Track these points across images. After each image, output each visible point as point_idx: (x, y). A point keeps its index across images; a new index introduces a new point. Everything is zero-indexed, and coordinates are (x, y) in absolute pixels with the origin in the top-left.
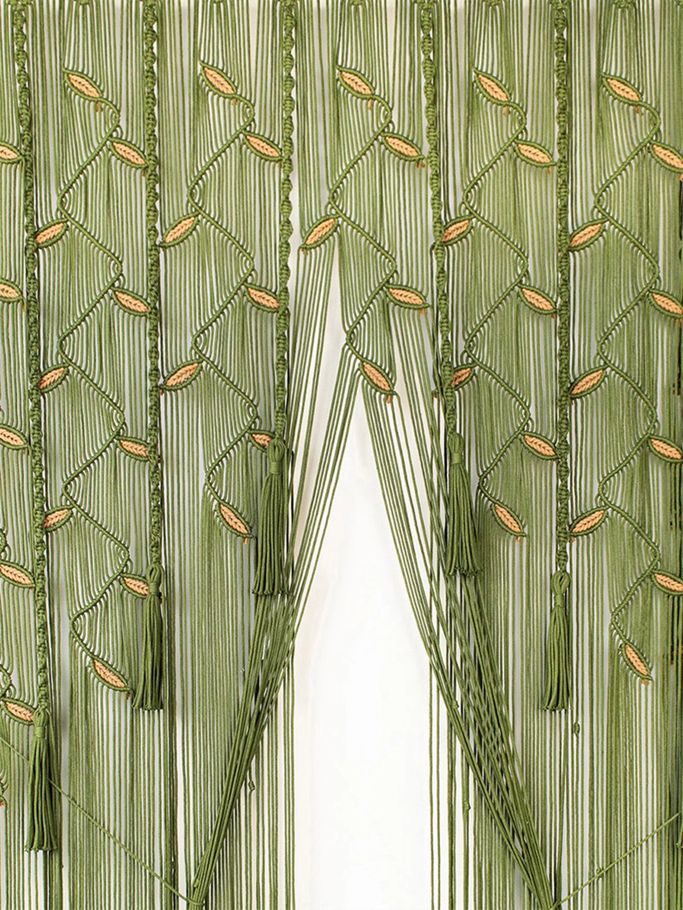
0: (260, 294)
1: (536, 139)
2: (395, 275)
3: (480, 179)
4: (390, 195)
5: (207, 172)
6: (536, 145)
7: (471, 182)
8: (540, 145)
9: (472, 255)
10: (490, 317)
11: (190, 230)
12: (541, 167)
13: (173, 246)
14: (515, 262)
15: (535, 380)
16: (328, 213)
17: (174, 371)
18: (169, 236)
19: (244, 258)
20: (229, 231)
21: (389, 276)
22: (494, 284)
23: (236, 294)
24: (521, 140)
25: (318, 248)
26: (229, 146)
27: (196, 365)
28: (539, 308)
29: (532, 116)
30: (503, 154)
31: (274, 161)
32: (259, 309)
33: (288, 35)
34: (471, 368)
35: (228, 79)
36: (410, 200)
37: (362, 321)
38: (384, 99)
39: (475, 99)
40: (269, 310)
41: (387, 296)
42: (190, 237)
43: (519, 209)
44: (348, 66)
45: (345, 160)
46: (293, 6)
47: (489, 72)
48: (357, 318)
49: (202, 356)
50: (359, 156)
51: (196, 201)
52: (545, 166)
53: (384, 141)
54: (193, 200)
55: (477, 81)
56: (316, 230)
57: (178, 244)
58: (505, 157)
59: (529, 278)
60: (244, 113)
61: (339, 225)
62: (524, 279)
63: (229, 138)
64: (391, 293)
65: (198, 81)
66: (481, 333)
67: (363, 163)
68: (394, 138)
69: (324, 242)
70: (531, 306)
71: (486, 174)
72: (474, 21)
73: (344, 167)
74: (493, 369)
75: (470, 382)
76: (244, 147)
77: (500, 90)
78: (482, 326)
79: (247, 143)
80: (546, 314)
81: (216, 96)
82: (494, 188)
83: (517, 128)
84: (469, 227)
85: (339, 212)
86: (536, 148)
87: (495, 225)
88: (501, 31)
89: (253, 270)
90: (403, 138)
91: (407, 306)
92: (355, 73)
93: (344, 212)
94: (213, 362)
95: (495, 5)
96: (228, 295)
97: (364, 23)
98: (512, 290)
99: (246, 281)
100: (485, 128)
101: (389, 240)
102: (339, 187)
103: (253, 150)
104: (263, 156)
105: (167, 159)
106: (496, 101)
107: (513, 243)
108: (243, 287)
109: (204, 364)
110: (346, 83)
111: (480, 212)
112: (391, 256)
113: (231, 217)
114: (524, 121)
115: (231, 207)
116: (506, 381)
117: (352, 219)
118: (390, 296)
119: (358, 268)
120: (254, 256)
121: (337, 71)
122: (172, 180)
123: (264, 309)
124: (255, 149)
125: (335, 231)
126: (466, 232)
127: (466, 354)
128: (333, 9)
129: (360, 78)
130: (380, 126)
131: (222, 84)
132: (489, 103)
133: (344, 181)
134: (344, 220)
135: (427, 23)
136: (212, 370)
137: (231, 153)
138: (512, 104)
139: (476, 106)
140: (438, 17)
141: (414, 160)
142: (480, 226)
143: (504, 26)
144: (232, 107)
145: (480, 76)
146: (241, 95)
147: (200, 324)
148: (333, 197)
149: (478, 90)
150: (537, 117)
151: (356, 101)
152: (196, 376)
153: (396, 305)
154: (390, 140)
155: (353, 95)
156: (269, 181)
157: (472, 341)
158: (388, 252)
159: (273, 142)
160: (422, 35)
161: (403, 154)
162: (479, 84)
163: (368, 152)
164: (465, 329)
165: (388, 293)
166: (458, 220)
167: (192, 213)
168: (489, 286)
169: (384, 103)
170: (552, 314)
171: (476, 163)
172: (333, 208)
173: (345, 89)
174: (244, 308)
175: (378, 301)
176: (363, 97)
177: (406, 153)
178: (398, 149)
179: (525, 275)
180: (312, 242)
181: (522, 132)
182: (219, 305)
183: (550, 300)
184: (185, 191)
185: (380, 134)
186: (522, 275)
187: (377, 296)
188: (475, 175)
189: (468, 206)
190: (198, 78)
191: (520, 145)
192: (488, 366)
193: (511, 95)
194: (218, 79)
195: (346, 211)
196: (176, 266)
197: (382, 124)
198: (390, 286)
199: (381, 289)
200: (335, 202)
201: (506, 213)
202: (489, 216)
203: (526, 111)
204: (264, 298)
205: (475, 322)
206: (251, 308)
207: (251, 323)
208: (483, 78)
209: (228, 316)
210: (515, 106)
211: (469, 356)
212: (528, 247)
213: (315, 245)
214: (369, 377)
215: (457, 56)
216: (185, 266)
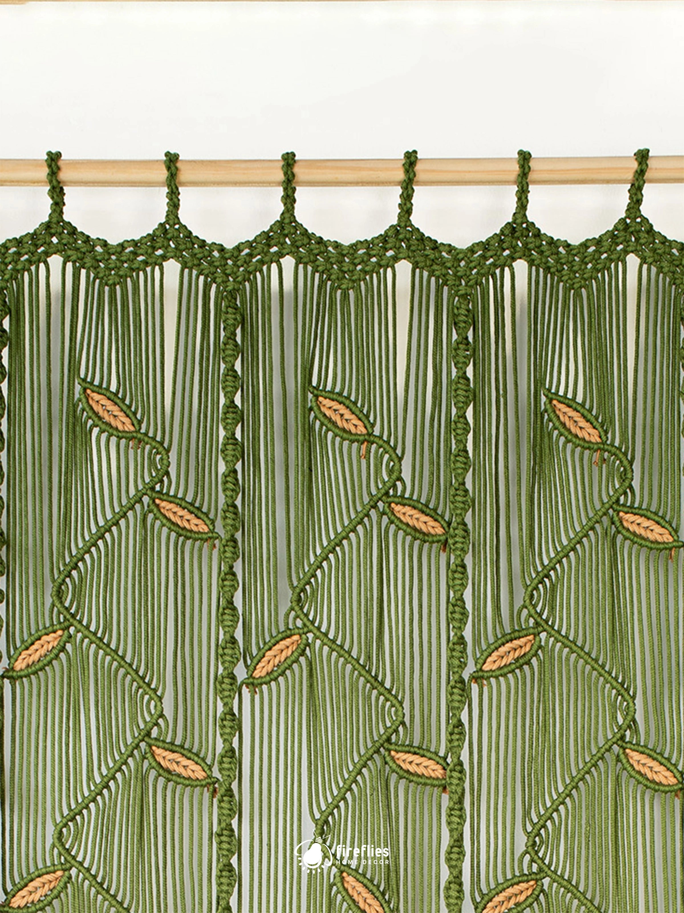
0: (171, 756)
1: (649, 504)
2: (401, 729)
3: (554, 569)
4: (397, 597)
5: (87, 557)
6: (649, 514)
7: (538, 573)
8: (656, 514)
9: (539, 693)
10: (569, 795)
11: (55, 651)
12: (658, 549)
13: (28, 676)
14: (614, 706)
15: (647, 902)
16: (291, 627)
17: (22, 883)
18: (20, 661)
19: (147, 697)
20: (120, 653)
21: (390, 731)
22: (576, 740)
23: (132, 755)
24: (624, 505)
25: (273, 683)
26: (124, 515)
27: (59, 873)
28: (653, 781)
29: (643, 468)
30: (592, 528)
31: (201, 539)
32: (169, 780)
33: (229, 338)
34: (537, 880)
35: (125, 408)
36: (430, 606)
37: (342, 804)
38: (388, 442)
39: (546, 440)
40: (187, 782)
41: (386, 763)
42: (54, 662)
43: (620, 619)
44: (329, 388)
45: (321, 540)
46: (238, 290)
47: (570, 396)
48: (334, 798)
49: (69, 858)
50: (344, 534)
51: (67, 604)
52: (666, 549)
53: (387, 510)
54: (61, 603)
55: (550, 411)
56: (269, 653)
57: (35, 673)
58: (596, 534)
59: (637, 731)
60: (152, 463)
61: (308, 645)
62: (628, 733)
63: (124, 502)
64: (393, 758)
65: (75, 411)
66: (553, 823)
67: (351, 545)
68: (404, 505)
69: (283, 673)
70: (641, 779)
71: (564, 560)
72: (543, 313)
73: (318, 551)
74: (574, 883)
75: (535, 905)
76: (151, 516)
77: (588, 424)
78: (557, 810)
79: (155, 510)
80: (666, 792)
81: (104, 436)
82: (577, 582)
83: (617, 486)
84: (535, 647)
85: (308, 624)
86: (649, 519)
87: (579, 643)
88: (590, 330)
89: (161, 716)
90: (420, 506)
91: (420, 780)
92: (340, 399)
93: (316, 625)
94: (88, 870)
95: (581, 287)
96: (117, 758)
97: (356, 319)
98: (608, 750)
99: (148, 734)
100: (561, 486)
101: (392, 671)
102: (309, 583)
103: (165, 521)
104: (181, 532)
105: (21, 535)
106: (582, 443)
107: (610, 673)
108: (143, 745)
109: (74, 872)
110: (325, 415)
111: (554, 623)
112: (396, 697)
113: (126, 630)
114: (629, 476)
115: (126, 614)
116: (596, 903)
117: (331, 636)
118: (391, 763)
119: (339, 716)
120: (163, 693)
121: (310, 396)
122: (27, 568)
123: (179, 780)
124: (169, 520)
125: (303, 653)
126: (530, 655)
127: (527, 857)
128: (305, 295)
129: (347, 407)
130: (380, 486)
131: (115, 416)
132: (570, 446)
133: (319, 572)
134: (316, 637)
135: (463, 318)
136: (87, 882)
137: (128, 527)
138: (610, 448)
139: (547, 451)
140: (483, 307)
141: (438, 541)
142: (554, 645)
143: (595, 322)
144: (131, 452)
145: (555, 402)
146: (146, 434)
147: (69, 805)
148: (299, 600)
149: (551, 424)
150: (651, 468)
151: (341, 445)
152: (60, 893)
153: (401, 778)
154: (398, 508)
155: (336, 435)
156: (192, 571)
157: (539, 834)
158: (390, 691)
159: (199, 509)
160: (455, 336)
161: (420, 531)
162: (552, 415)
163: (360, 528)
164: (527, 813)
165: (388, 759)
166: (517, 634)
167: (60, 623)
168: (568, 744)
169: (388, 448)
170: (676, 791)
171: (547, 542)
172: (297, 617)
173: (322, 424)
174: (144, 779)
175: (370, 771)
176: (353, 437)
177: (424, 529)
178: (411, 523)
179: (629, 727)
180: (264, 673)
181: (625, 493)
182: (101, 774)
183: (672, 768)
184: (49, 589)
185: (380, 499)
186: (624, 727)
187: (369, 763)
188: (546, 562)
189: (533, 612)
190: (75, 406)
191: (621, 514)
192: (566, 877)
193: (606, 432)
194: (109, 408)
195: (321, 622)
196: (30, 709)
197: (384, 483)
198: (393, 747)
199: (377, 752)
200: (302, 608)
201: (598, 624)
202: (569, 629)
203: (633, 458)
204: (178, 763)
205: (544, 804)
206: (156, 779)
207: (155, 803)
208: (560, 406)
209: (117, 793)
210: (613, 450)
211: (532, 861)
212: (635, 680)
213: (268, 678)
214: (351, 897)
215: (515, 369)
216: (46, 709)
